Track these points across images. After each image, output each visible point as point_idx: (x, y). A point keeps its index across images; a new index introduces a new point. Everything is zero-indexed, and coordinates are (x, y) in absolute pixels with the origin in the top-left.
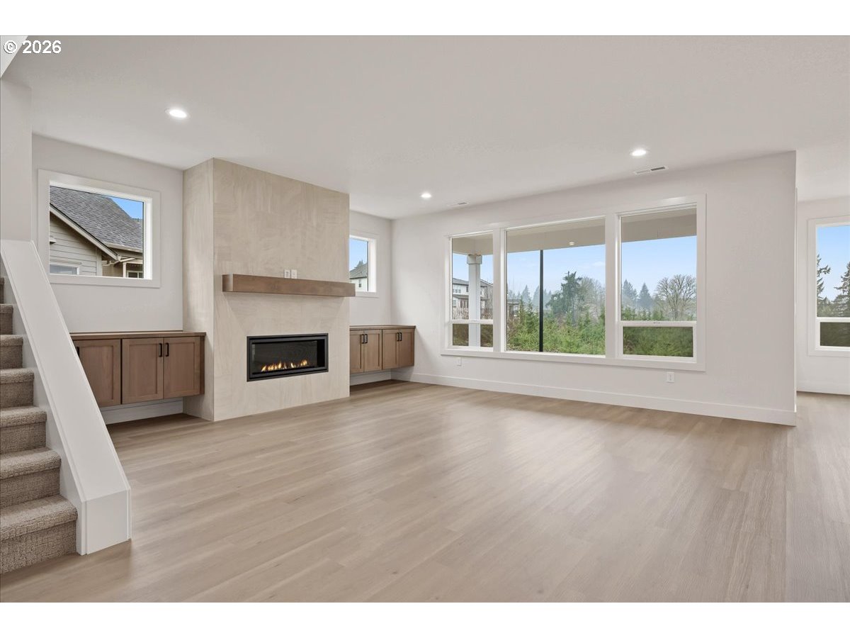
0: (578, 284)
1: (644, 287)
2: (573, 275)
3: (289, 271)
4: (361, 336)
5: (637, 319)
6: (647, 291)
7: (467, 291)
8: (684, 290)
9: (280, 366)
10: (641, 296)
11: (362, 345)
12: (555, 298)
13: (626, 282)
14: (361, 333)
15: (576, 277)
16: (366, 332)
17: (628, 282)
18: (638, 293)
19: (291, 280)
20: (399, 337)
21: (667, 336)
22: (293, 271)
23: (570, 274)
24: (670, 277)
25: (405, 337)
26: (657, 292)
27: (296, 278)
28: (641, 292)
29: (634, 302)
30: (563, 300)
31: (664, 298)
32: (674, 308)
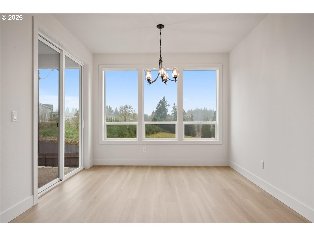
1: (116, 108)
5: (108, 121)
8: (128, 110)
10: (115, 112)
13: (110, 107)
17: (110, 106)
18: (114, 111)
21: (119, 128)
24: (124, 106)
28: (115, 110)
29: (113, 114)
31: (122, 113)
32: (125, 117)
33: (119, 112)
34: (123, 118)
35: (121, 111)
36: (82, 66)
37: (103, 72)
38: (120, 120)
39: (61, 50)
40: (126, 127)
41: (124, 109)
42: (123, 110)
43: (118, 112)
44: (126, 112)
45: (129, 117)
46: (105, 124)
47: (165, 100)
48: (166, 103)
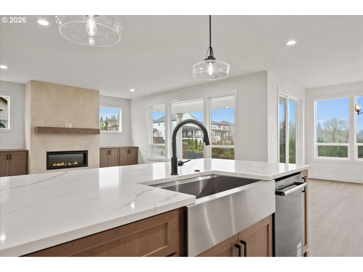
3: (68, 124)
4: (108, 151)
6: (320, 126)
9: (63, 164)
11: (109, 155)
14: (108, 150)
16: (110, 150)
19: (68, 128)
20: (129, 152)
22: (69, 124)
24: (331, 119)
25: (133, 152)
27: (71, 127)
31: (327, 130)
32: (333, 136)
33: (323, 129)
34: (330, 136)
35: (326, 128)
36: (298, 101)
37: (314, 102)
38: (325, 140)
39: (286, 96)
40: (335, 150)
41: (332, 125)
42: (330, 126)
43: (321, 128)
44: (335, 129)
45: (340, 136)
46: (316, 145)
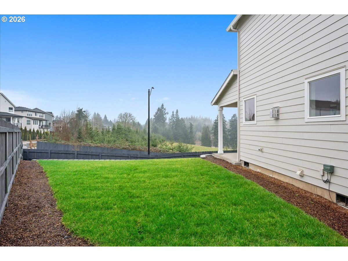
0: (84, 114)
1: (105, 116)
2: (81, 110)
6: (106, 118)
7: (36, 115)
8: (128, 118)
12: (72, 120)
13: (98, 114)
15: (83, 111)
23: (80, 109)
24: (123, 113)
26: (118, 119)
30: (76, 121)
41: (124, 117)
44: (126, 121)
47: (163, 108)
48: (164, 111)
